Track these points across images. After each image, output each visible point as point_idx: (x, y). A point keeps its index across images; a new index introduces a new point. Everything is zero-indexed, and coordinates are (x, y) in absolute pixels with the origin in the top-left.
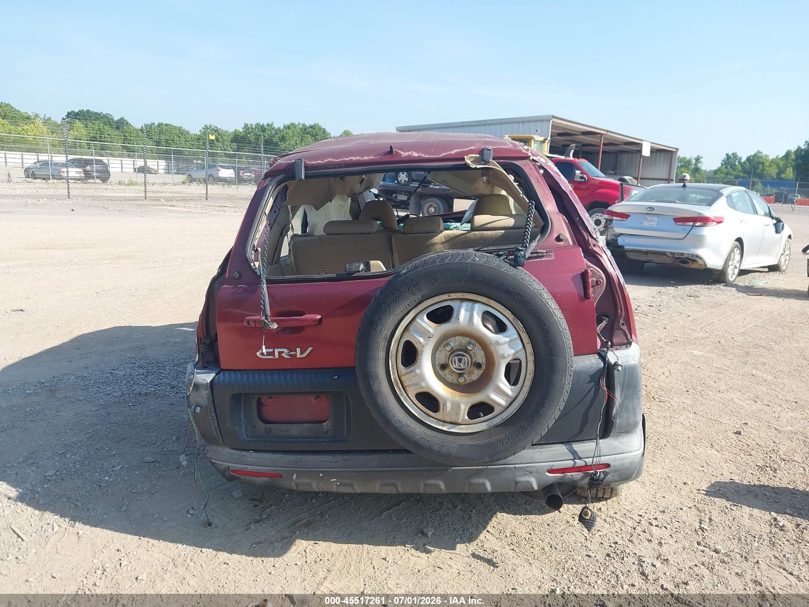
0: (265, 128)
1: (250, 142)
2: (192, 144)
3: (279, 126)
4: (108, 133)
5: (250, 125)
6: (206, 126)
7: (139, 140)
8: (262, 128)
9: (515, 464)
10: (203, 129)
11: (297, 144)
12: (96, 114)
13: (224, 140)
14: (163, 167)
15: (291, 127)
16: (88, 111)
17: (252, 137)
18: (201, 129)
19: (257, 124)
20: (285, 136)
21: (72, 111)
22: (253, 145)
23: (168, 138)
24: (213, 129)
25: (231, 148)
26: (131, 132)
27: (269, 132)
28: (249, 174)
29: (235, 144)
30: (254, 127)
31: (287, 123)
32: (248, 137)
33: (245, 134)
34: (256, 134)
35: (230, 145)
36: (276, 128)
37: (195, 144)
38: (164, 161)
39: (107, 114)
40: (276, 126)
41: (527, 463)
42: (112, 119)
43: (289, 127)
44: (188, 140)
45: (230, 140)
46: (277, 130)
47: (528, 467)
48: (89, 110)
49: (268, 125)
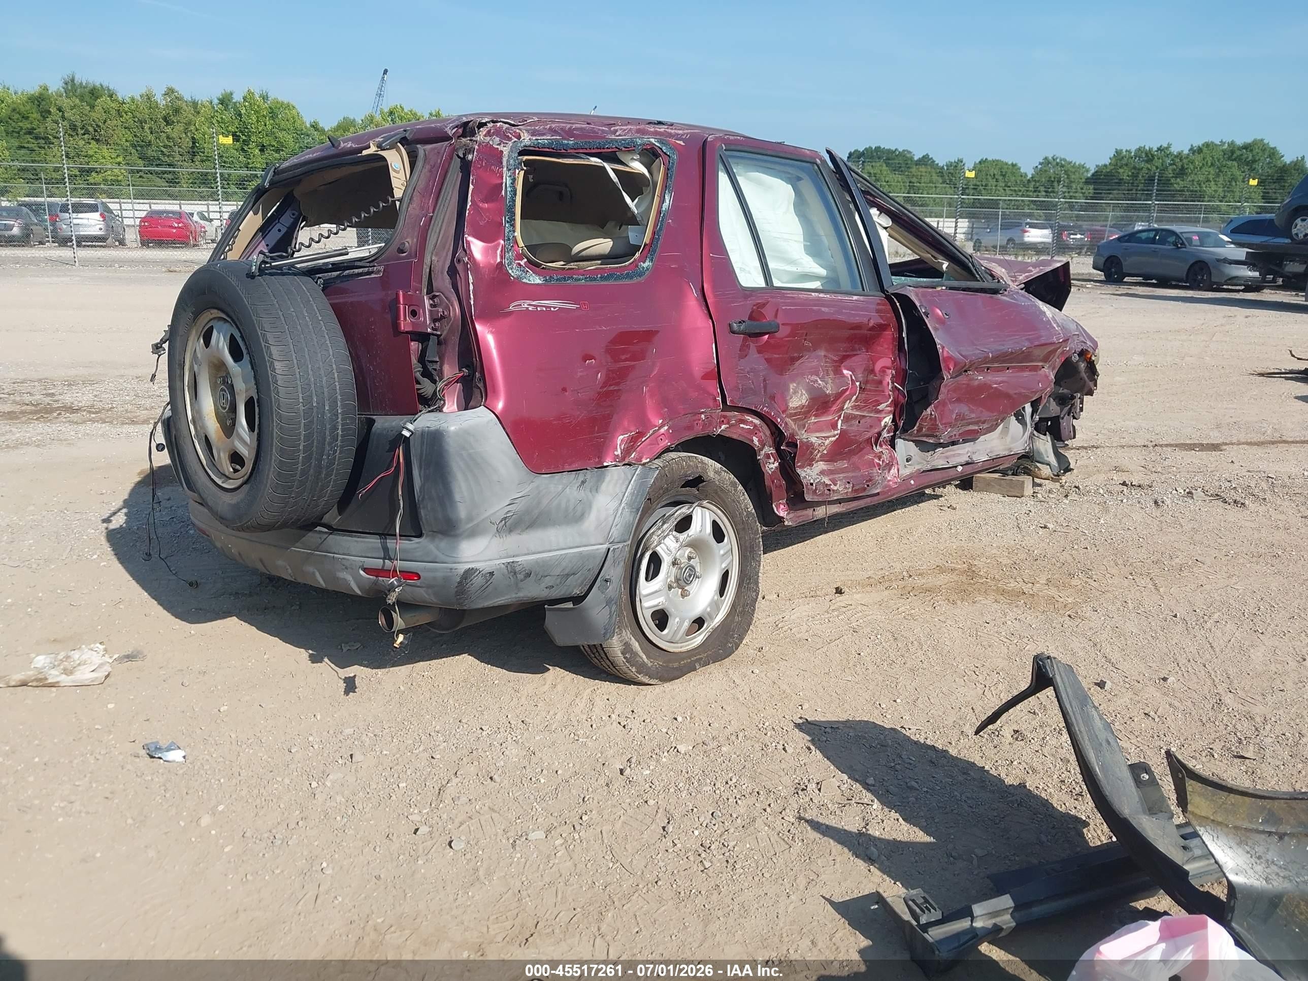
0: (1153, 156)
1: (1120, 182)
2: (1015, 191)
3: (1180, 150)
4: (887, 179)
5: (1126, 151)
6: (1046, 158)
7: (932, 187)
8: (1147, 155)
9: (334, 553)
10: (1040, 164)
11: (1208, 181)
12: (889, 152)
13: (1071, 182)
14: (964, 230)
15: (1205, 150)
16: (878, 149)
17: (1125, 173)
18: (1037, 164)
19: (1139, 149)
20: (1186, 166)
21: (856, 151)
22: (1125, 187)
23: (978, 183)
24: (1057, 164)
25: (1083, 193)
26: (921, 176)
27: (1158, 163)
28: (1079, 236)
29: (1092, 187)
30: (1133, 154)
31: (1198, 142)
32: (1119, 173)
33: (1114, 169)
34: (1135, 168)
35: (1082, 189)
36: (1175, 153)
37: (1020, 191)
38: (967, 220)
39: (904, 151)
40: (1175, 150)
41: (344, 554)
42: (911, 159)
43: (1200, 150)
44: (1009, 184)
45: (1084, 180)
46: (1176, 156)
47: (344, 559)
48: (879, 147)
49: (1159, 149)
